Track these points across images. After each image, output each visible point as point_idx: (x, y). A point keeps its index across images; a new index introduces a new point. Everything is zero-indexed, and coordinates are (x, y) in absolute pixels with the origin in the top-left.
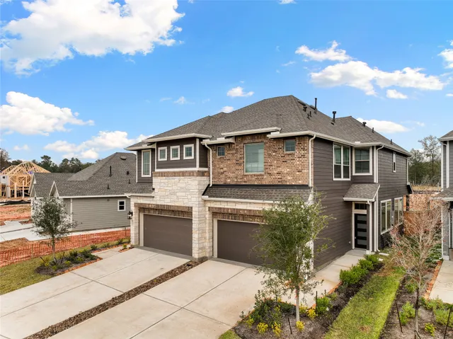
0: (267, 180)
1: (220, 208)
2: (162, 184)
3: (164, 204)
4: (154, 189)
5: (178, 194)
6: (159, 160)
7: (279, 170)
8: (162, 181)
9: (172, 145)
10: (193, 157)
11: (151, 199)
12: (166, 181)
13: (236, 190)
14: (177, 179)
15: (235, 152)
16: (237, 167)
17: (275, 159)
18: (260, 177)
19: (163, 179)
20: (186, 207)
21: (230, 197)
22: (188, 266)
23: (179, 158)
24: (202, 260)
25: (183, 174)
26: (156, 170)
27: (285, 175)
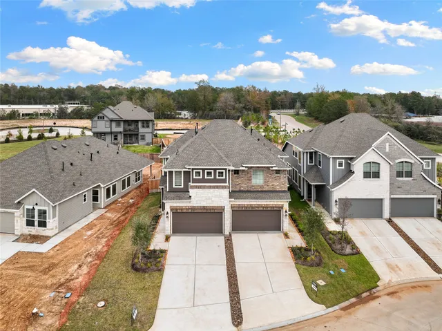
0: (266, 188)
2: (198, 193)
4: (191, 197)
5: (213, 199)
6: (194, 177)
7: (272, 183)
8: (198, 191)
9: (207, 170)
10: (224, 177)
11: (188, 203)
13: (249, 194)
14: (212, 190)
15: (247, 173)
16: (248, 181)
17: (270, 178)
18: (262, 187)
19: (195, 190)
20: (220, 206)
22: (228, 241)
23: (213, 177)
24: (230, 235)
25: (218, 187)
26: (191, 184)
27: (276, 186)
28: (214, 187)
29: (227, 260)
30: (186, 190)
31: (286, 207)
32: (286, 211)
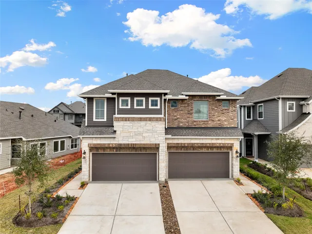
0: (211, 124)
1: (178, 144)
2: (125, 127)
3: (127, 143)
4: (115, 131)
5: (144, 135)
6: (120, 107)
7: (219, 118)
8: (125, 124)
9: (136, 97)
10: (159, 107)
11: (112, 139)
12: (132, 124)
13: (190, 131)
14: (143, 123)
15: (187, 105)
16: (188, 116)
17: (216, 112)
18: (206, 122)
19: (122, 123)
20: (153, 144)
21: (189, 136)
22: (164, 187)
23: (144, 107)
24: (166, 182)
25: (150, 119)
26: (116, 116)
27: (223, 121)
28: (145, 119)
29: (164, 209)
30: (109, 125)
31: (237, 147)
32: (237, 152)
